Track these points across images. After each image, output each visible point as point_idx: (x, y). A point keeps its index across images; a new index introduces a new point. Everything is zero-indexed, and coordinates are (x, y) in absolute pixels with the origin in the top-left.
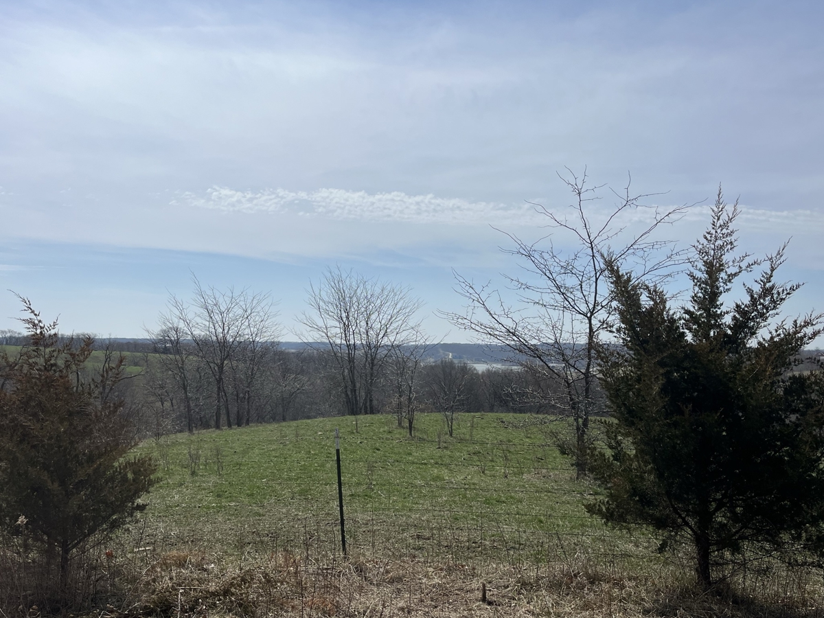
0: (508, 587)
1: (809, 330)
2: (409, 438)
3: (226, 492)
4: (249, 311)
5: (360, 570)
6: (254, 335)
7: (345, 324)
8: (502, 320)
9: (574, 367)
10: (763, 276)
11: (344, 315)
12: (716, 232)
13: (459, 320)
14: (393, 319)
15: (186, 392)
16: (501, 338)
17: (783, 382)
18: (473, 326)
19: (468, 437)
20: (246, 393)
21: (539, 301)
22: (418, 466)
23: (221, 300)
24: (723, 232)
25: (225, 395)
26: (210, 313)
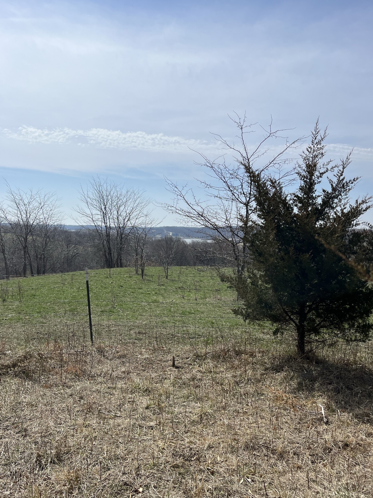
0: (188, 358)
1: (364, 206)
2: (141, 280)
3: (24, 310)
4: (42, 204)
5: (101, 351)
6: (46, 219)
7: (103, 213)
8: (194, 207)
9: (237, 235)
10: (338, 172)
11: (103, 207)
12: (314, 147)
13: (169, 208)
14: (134, 210)
15: (4, 255)
16: (194, 218)
17: (348, 236)
18: (177, 211)
19: (177, 279)
20: (42, 255)
21: (218, 195)
22: (145, 295)
23: (24, 197)
24: (318, 147)
25: (29, 256)
26: (18, 205)
